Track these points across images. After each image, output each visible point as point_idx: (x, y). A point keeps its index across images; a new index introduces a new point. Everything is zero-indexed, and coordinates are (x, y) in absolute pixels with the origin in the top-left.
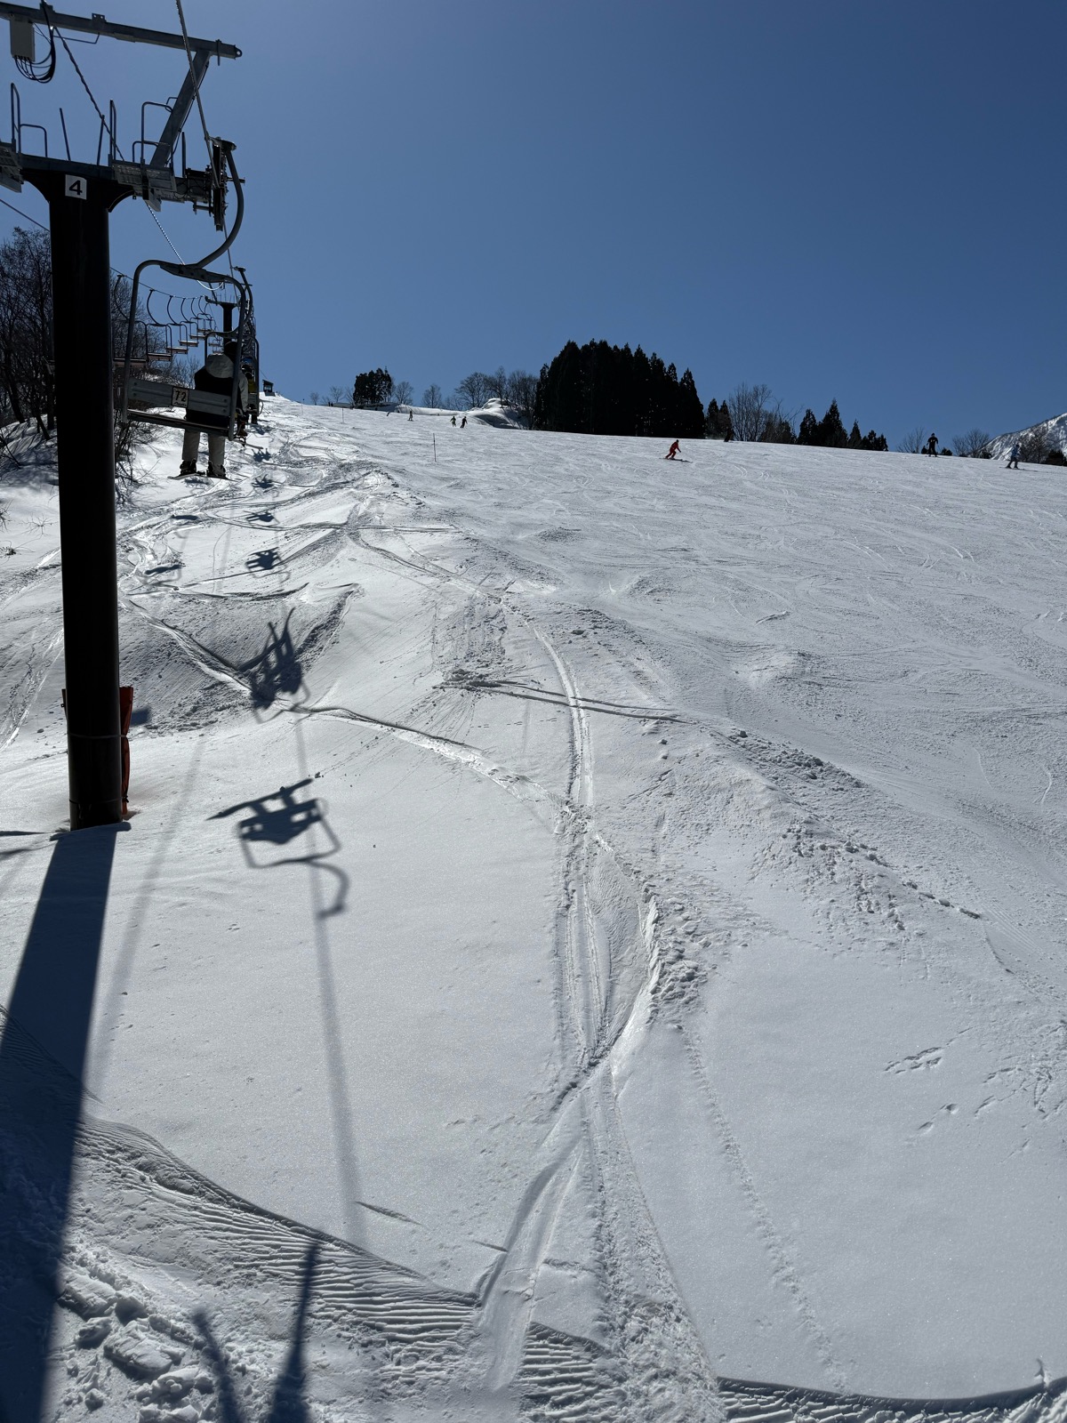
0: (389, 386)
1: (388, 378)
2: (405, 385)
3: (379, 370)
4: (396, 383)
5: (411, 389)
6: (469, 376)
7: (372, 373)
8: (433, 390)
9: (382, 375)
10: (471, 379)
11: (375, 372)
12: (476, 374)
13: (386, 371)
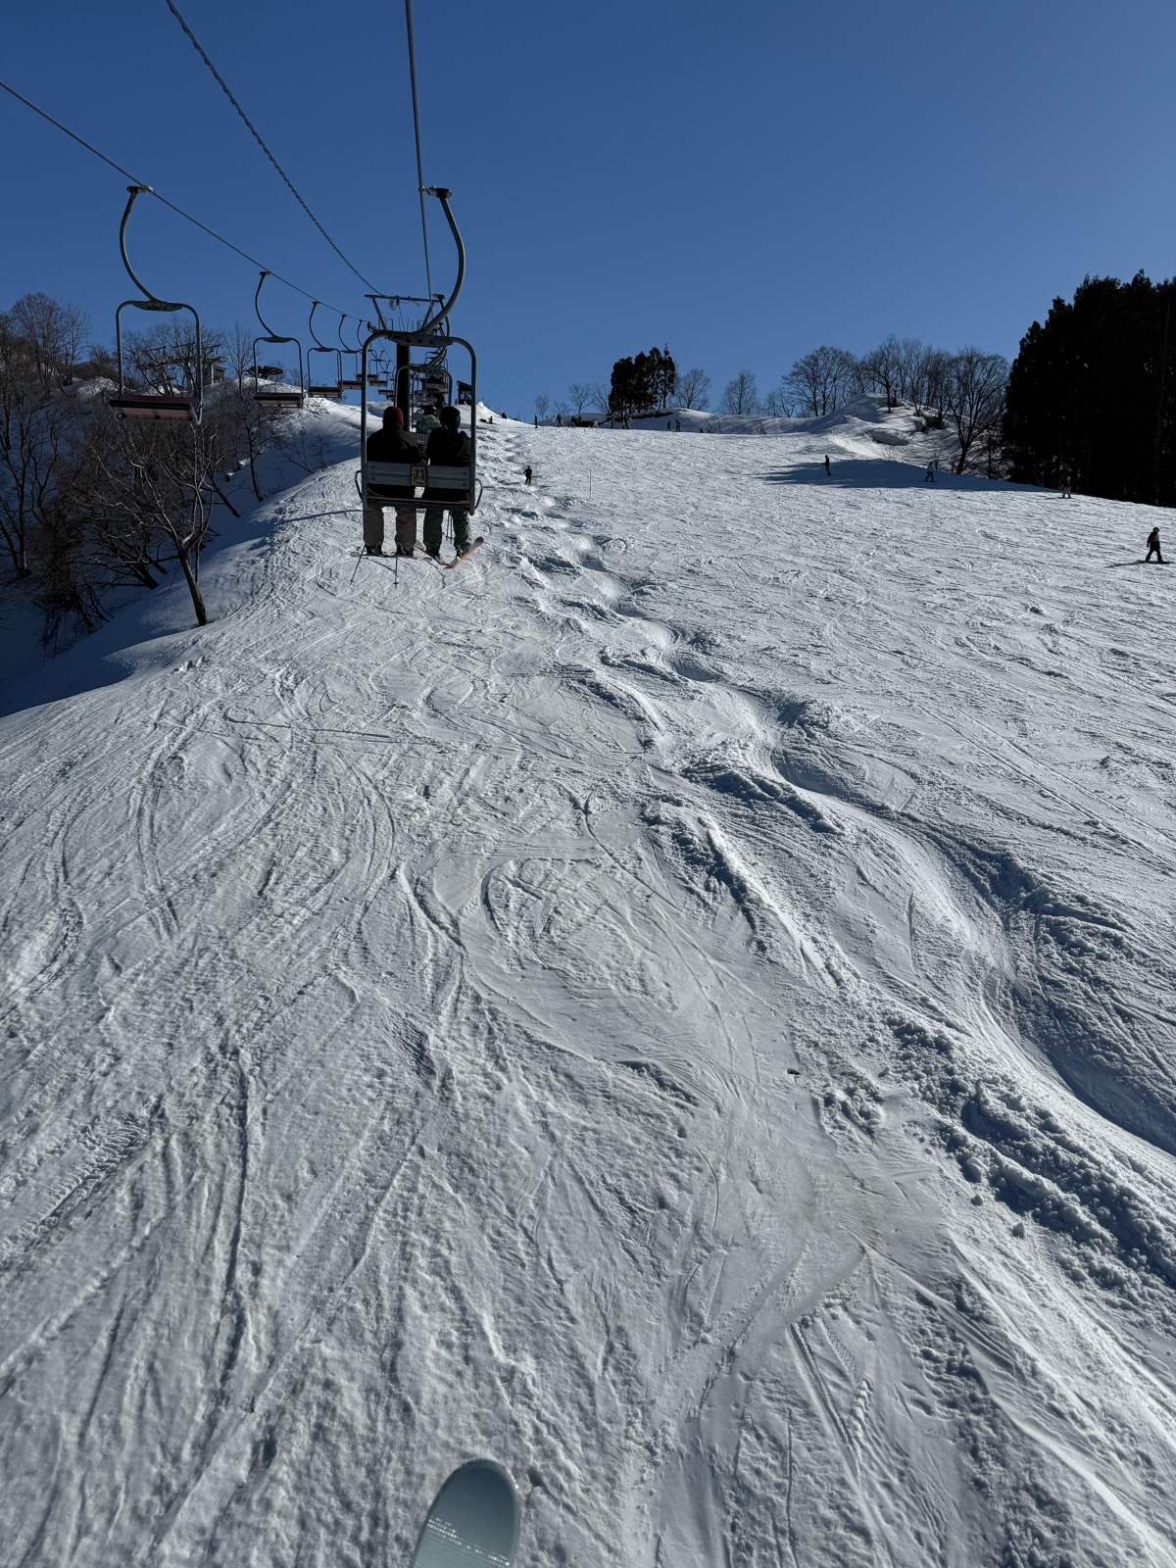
0: (672, 378)
1: (668, 364)
2: (696, 375)
3: (655, 351)
4: (681, 371)
5: (708, 380)
6: (811, 352)
7: (641, 357)
8: (742, 378)
9: (660, 358)
10: (812, 357)
11: (647, 354)
12: (822, 349)
13: (667, 353)
